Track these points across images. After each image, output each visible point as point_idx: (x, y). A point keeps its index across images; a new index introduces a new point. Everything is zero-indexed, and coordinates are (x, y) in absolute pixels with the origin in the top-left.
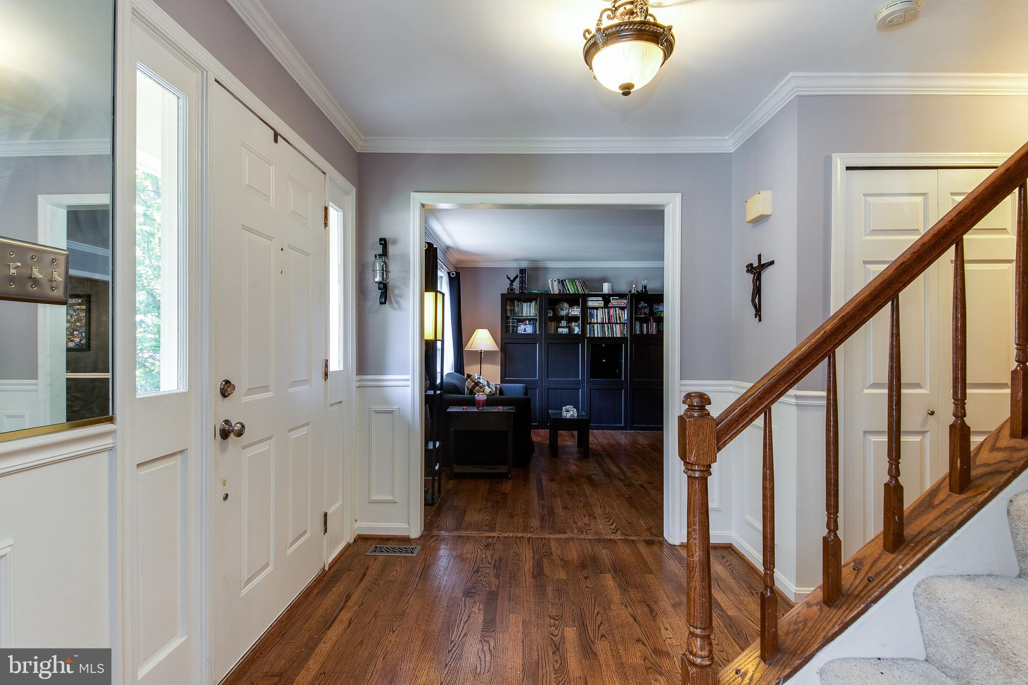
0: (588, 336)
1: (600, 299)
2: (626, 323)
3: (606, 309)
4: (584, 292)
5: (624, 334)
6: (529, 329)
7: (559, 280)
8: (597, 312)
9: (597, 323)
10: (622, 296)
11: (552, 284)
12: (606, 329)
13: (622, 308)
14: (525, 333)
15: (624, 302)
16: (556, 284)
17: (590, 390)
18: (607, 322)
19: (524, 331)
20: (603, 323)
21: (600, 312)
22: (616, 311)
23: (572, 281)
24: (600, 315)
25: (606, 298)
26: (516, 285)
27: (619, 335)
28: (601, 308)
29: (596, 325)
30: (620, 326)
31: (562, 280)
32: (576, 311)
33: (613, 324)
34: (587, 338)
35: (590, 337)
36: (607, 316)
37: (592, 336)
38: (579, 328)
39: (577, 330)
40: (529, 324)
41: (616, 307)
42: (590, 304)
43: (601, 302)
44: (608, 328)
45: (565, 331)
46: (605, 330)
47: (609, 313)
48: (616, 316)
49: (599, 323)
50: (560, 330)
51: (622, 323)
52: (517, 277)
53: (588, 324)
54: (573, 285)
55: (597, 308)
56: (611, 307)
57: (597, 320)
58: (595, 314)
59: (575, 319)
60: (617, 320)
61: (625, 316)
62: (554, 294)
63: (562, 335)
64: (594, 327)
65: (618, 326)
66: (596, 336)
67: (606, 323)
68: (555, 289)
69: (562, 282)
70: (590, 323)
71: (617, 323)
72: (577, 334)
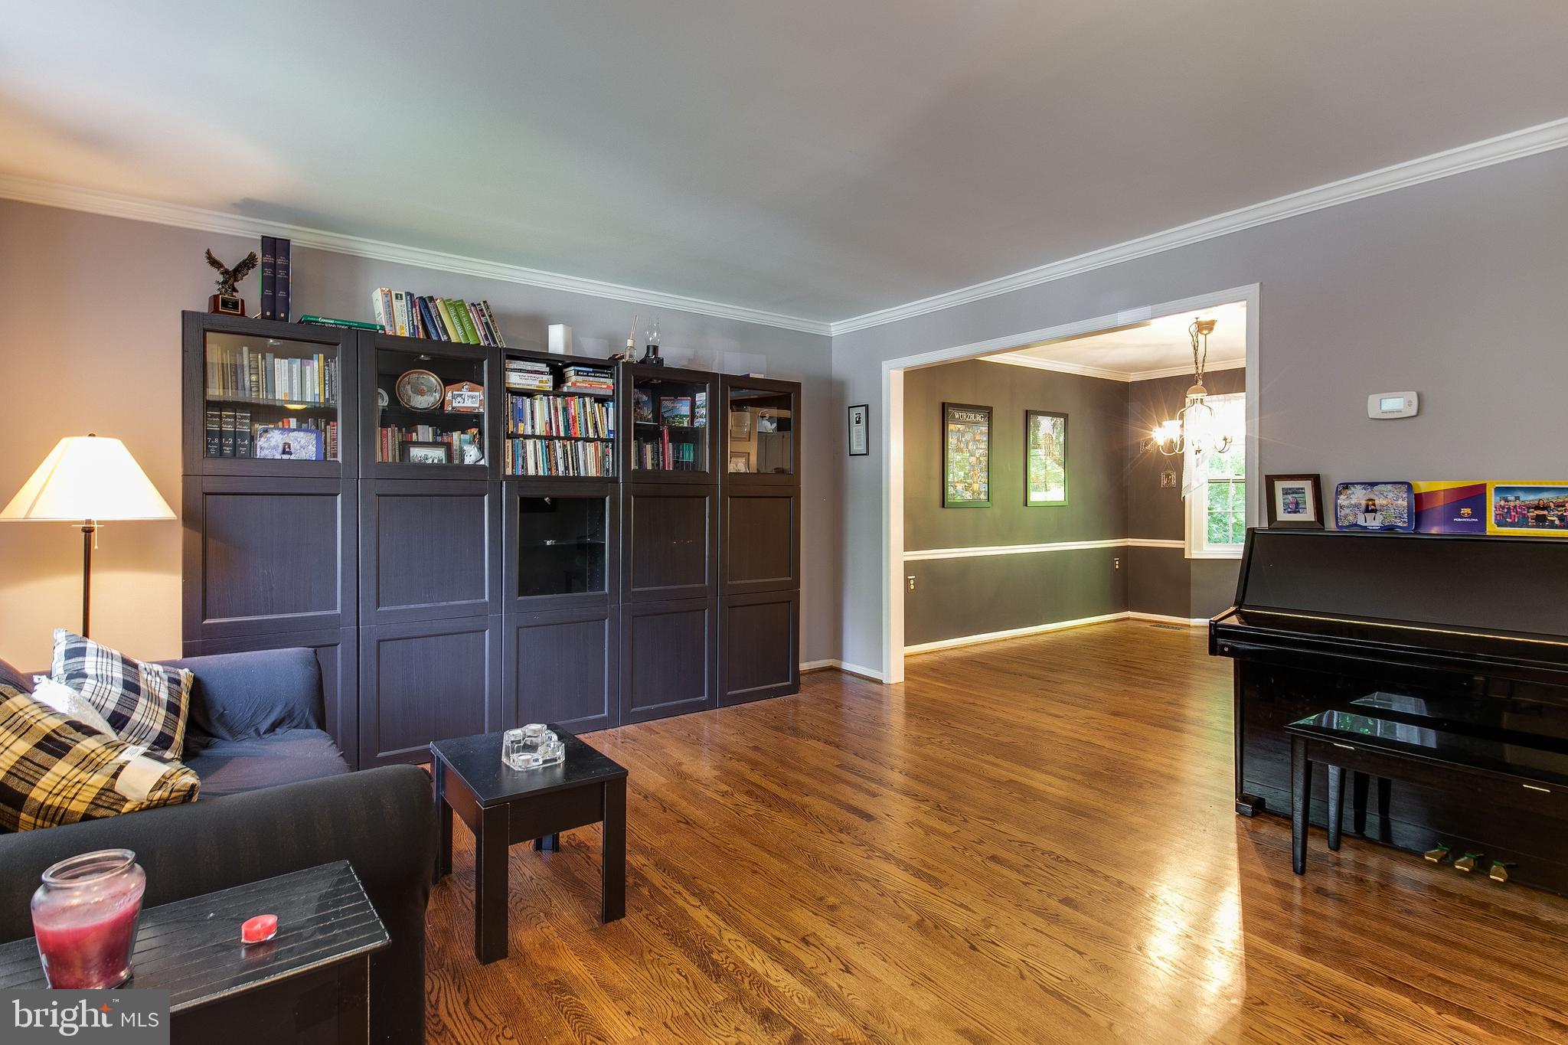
0: (509, 472)
1: (543, 367)
2: (612, 441)
3: (559, 400)
4: (495, 342)
5: (608, 470)
6: (304, 445)
7: (411, 295)
8: (532, 406)
9: (533, 436)
10: (599, 367)
11: (389, 307)
12: (559, 453)
13: (601, 400)
14: (286, 457)
15: (604, 385)
16: (400, 307)
17: (518, 628)
18: (562, 434)
19: (284, 452)
20: (549, 438)
21: (540, 405)
22: (584, 405)
23: (457, 306)
24: (539, 415)
25: (558, 368)
26: (250, 291)
27: (593, 472)
28: (546, 394)
29: (530, 443)
30: (596, 448)
31: (421, 298)
32: (469, 398)
33: (577, 440)
34: (507, 478)
35: (513, 476)
36: (561, 418)
37: (520, 472)
38: (481, 449)
39: (471, 455)
40: (299, 429)
41: (582, 395)
42: (515, 380)
43: (545, 378)
44: (565, 453)
45: (436, 455)
46: (556, 457)
47: (565, 410)
48: (586, 420)
49: (540, 437)
50: (417, 453)
51: (602, 440)
52: (248, 263)
53: (509, 437)
54: (458, 315)
55: (530, 394)
56: (572, 395)
57: (533, 427)
58: (529, 411)
59: (464, 421)
60: (587, 431)
61: (607, 420)
62: (395, 337)
63: (422, 467)
64: (524, 447)
65: (591, 447)
66: (531, 471)
67: (559, 438)
68: (402, 325)
69: (423, 306)
70: (513, 436)
71: (587, 440)
72: (474, 467)
